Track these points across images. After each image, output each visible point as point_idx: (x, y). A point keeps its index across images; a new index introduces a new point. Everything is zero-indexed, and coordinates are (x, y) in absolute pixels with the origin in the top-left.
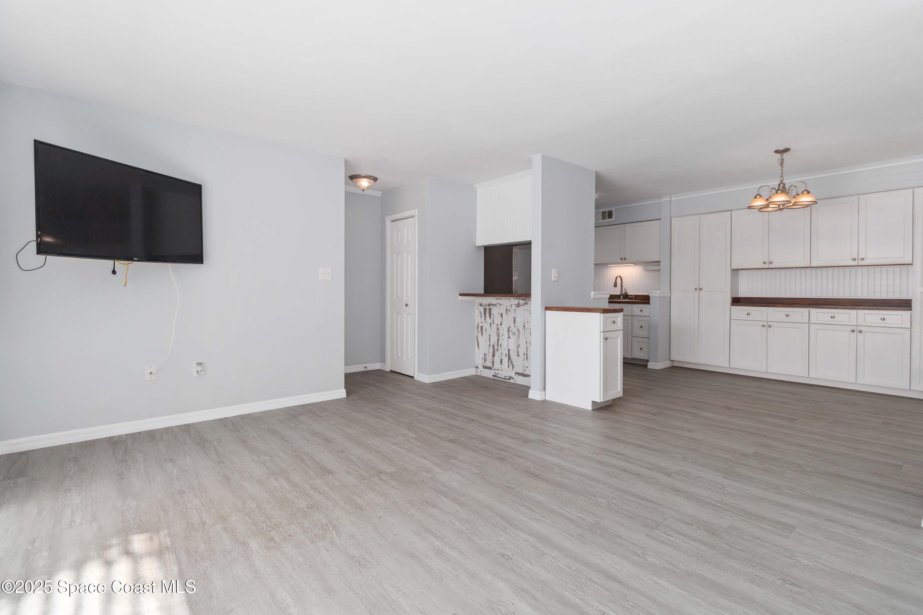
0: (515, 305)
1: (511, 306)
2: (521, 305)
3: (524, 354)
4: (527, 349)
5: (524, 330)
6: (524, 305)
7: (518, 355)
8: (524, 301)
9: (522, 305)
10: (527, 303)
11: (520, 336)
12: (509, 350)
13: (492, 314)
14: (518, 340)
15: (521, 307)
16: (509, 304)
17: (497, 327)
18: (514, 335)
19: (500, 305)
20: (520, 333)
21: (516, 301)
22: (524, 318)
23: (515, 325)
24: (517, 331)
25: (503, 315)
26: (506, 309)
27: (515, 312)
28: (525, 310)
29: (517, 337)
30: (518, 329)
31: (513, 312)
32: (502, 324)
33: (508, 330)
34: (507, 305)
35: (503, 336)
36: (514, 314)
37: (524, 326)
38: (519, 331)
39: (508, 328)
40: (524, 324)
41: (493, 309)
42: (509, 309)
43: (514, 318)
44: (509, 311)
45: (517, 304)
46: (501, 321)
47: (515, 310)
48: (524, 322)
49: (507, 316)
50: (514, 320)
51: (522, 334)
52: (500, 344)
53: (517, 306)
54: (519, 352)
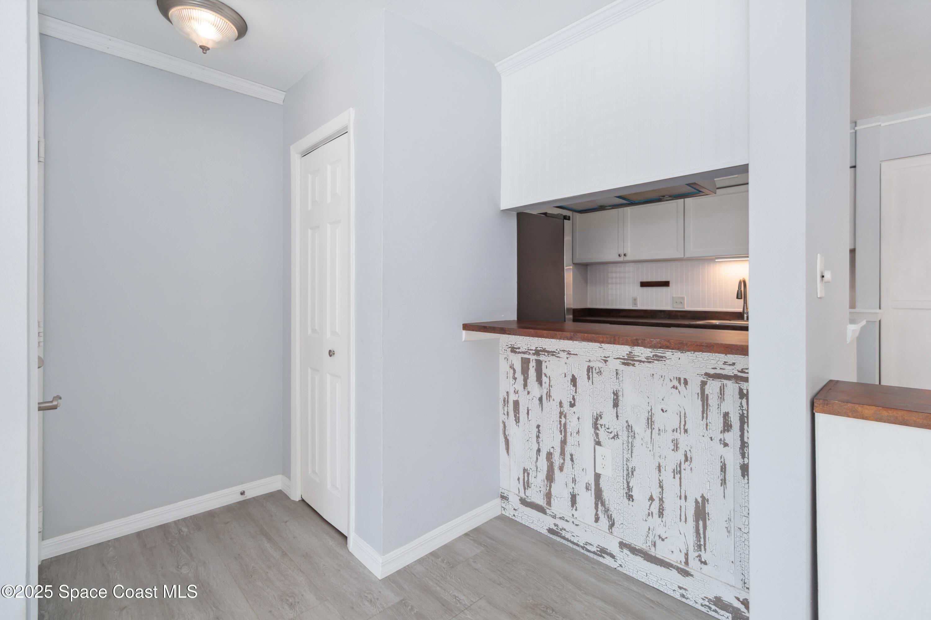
0: (618, 358)
2: (640, 361)
3: (652, 498)
4: (661, 487)
5: (649, 431)
7: (630, 497)
11: (635, 444)
12: (598, 476)
13: (544, 374)
14: (629, 454)
15: (638, 366)
16: (598, 356)
17: (561, 409)
18: (615, 438)
19: (569, 355)
20: (636, 438)
21: (623, 348)
22: (648, 397)
23: (618, 412)
24: (625, 429)
25: (577, 381)
26: (590, 366)
27: (617, 377)
28: (653, 375)
29: (627, 447)
30: (629, 426)
31: (610, 377)
32: (576, 405)
33: (594, 422)
34: (591, 356)
35: (578, 434)
36: (616, 384)
37: (648, 419)
38: (632, 431)
39: (594, 416)
40: (649, 414)
41: (548, 362)
42: (599, 367)
43: (616, 394)
44: (598, 373)
45: (625, 358)
46: (573, 396)
47: (618, 371)
48: (651, 410)
49: (592, 385)
50: (615, 397)
51: (642, 440)
52: (570, 455)
53: (623, 361)
54: (632, 489)
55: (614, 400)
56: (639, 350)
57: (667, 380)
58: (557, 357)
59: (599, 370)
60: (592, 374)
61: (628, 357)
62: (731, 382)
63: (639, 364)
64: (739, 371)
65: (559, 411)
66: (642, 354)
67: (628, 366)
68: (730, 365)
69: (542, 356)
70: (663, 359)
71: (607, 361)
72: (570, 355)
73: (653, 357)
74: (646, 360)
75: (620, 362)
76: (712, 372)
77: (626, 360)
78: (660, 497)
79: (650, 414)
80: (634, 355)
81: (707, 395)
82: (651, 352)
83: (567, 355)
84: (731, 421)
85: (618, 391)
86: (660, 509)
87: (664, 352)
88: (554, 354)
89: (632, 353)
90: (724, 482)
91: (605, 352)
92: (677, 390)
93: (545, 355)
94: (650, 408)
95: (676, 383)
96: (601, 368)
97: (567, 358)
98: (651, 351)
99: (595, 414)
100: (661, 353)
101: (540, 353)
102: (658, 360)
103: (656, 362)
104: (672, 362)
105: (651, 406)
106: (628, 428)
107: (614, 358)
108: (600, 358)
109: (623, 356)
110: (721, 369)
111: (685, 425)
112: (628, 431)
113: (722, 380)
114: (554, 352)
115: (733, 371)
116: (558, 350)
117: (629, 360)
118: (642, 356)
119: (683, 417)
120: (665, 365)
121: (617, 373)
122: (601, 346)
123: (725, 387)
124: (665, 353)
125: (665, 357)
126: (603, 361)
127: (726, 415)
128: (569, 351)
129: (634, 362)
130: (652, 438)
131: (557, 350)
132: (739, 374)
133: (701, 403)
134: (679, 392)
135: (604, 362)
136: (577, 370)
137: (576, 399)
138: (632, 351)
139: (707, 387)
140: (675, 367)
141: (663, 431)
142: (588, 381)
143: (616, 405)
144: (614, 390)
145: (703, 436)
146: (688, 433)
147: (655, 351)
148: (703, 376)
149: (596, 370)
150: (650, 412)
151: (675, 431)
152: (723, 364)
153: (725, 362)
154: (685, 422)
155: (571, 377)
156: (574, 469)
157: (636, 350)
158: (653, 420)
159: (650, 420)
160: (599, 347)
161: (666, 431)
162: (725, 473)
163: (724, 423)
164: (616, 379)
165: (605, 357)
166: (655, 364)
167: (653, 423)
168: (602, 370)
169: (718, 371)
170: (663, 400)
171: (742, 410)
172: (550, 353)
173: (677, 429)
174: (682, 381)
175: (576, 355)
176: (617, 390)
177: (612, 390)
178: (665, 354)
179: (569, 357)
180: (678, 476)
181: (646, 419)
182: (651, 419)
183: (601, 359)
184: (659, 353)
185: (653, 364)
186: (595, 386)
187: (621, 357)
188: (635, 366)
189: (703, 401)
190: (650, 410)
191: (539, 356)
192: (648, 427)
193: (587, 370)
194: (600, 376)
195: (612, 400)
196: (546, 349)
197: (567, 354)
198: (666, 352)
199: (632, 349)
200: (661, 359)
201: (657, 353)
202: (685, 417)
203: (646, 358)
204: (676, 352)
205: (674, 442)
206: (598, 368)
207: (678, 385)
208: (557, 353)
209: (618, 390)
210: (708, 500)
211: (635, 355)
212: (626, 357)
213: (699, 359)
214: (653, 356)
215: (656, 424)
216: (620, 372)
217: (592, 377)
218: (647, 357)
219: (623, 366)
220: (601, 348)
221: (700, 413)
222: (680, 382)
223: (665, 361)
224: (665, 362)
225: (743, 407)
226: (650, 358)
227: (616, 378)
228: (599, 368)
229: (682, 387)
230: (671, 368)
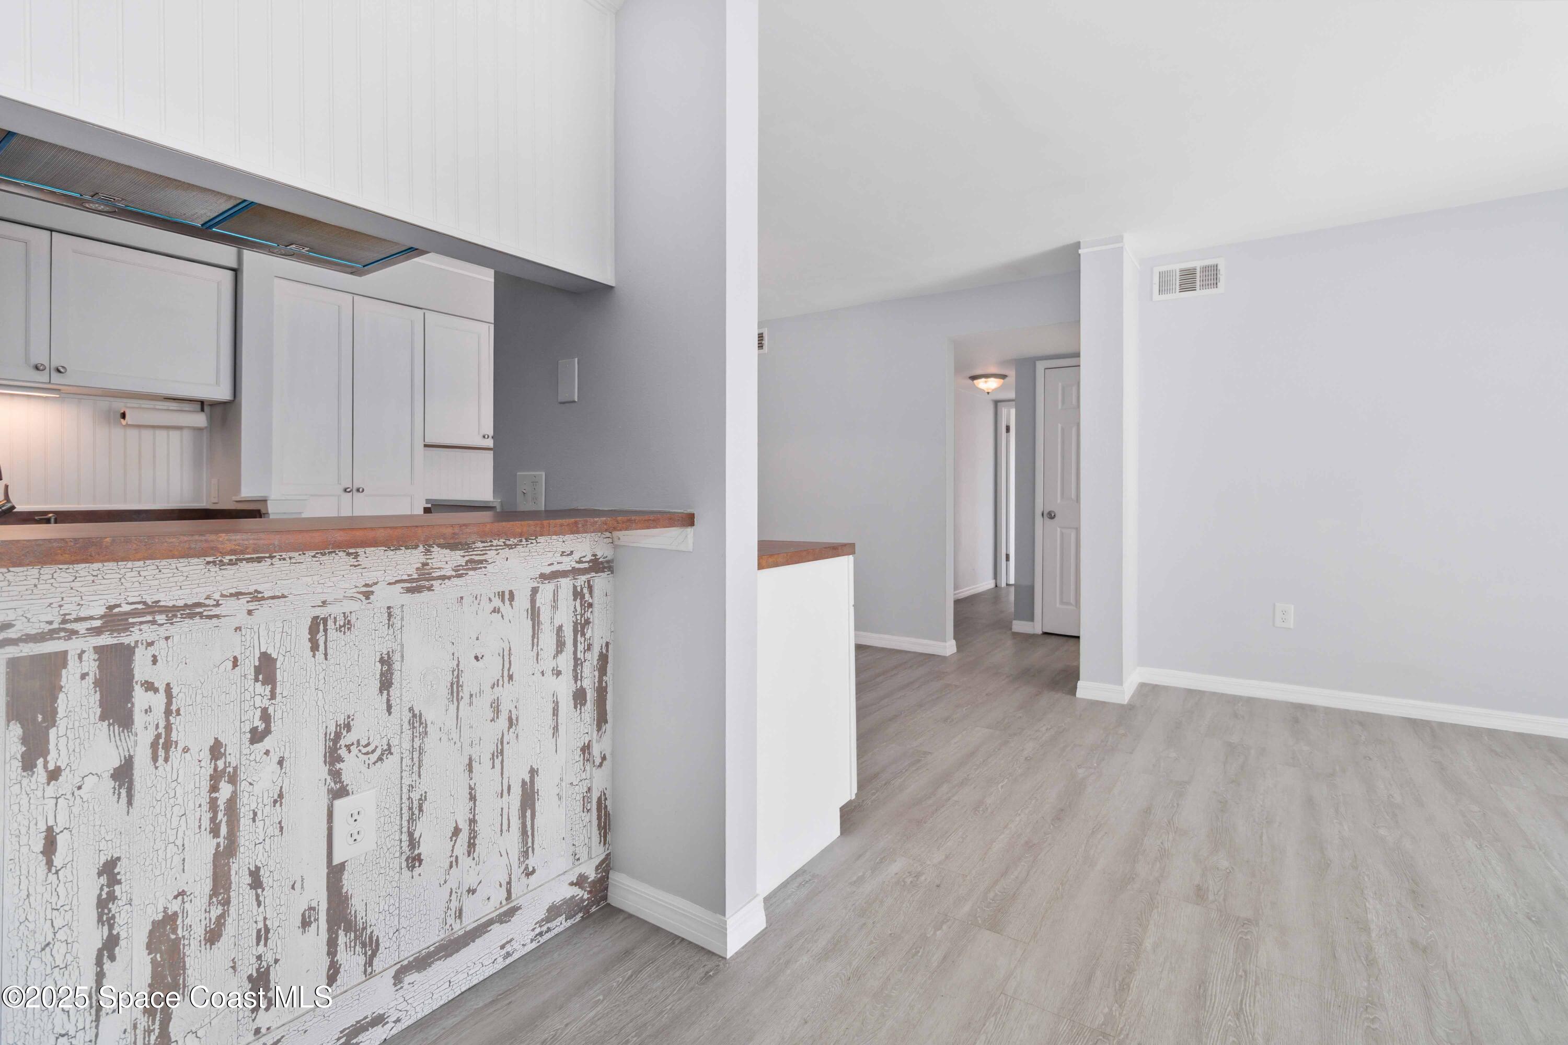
0: (397, 582)
1: (367, 595)
2: (443, 578)
3: (457, 831)
4: (473, 798)
5: (453, 708)
6: (460, 576)
7: (415, 861)
8: (462, 553)
9: (449, 578)
10: (481, 562)
11: (426, 747)
12: (335, 873)
13: (142, 685)
14: (414, 774)
15: (438, 589)
16: (347, 586)
17: (216, 765)
18: (384, 757)
19: (257, 603)
20: (429, 733)
21: (408, 558)
22: (453, 643)
23: (391, 698)
24: (406, 726)
25: (278, 666)
26: (318, 617)
27: (389, 623)
28: (462, 598)
29: (409, 762)
30: (414, 716)
31: (374, 628)
32: (272, 729)
33: (329, 747)
34: (329, 590)
35: (278, 804)
36: (387, 639)
37: (452, 684)
38: (421, 723)
39: (330, 734)
40: (453, 675)
41: (163, 642)
42: (344, 613)
43: (387, 661)
44: (341, 627)
45: (413, 577)
46: (265, 711)
47: (392, 610)
48: (458, 665)
49: (325, 661)
50: (384, 669)
51: (441, 730)
52: (250, 875)
53: (409, 585)
54: (419, 842)
55: (382, 674)
56: (441, 556)
57: (485, 600)
58: (210, 617)
59: (345, 619)
60: (326, 635)
61: (419, 576)
62: (569, 579)
63: (440, 584)
64: (577, 562)
65: (211, 771)
66: (447, 563)
67: (419, 592)
68: (568, 555)
69: (140, 630)
70: (482, 566)
71: (372, 592)
72: (261, 602)
73: (466, 564)
74: (454, 573)
75: (402, 588)
76: (547, 570)
77: (415, 582)
78: (471, 817)
79: (456, 673)
80: (432, 568)
81: (539, 607)
82: (464, 556)
83: (250, 604)
84: (564, 636)
85: (391, 653)
86: (470, 839)
87: (484, 552)
88: (198, 610)
89: (427, 564)
90: (556, 729)
91: (366, 574)
92: (500, 614)
93: (154, 622)
94: (457, 662)
95: (497, 602)
96: (351, 612)
97: (250, 612)
98: (464, 554)
99: (332, 728)
100: (480, 555)
101: (131, 620)
102: (475, 569)
103: (471, 573)
104: (496, 567)
105: (458, 658)
106: (413, 721)
107: (390, 584)
108: (355, 590)
109: (409, 575)
110: (558, 563)
111: (509, 670)
112: (414, 727)
113: (559, 580)
114: (198, 605)
115: (572, 563)
116: (217, 596)
117: (420, 581)
118: (447, 566)
119: (506, 656)
120: (485, 575)
121: (390, 615)
122: (357, 561)
123: (559, 590)
124: (486, 554)
125: (486, 561)
126: (361, 596)
127: (560, 628)
128: (256, 591)
129: (432, 582)
130: (459, 717)
131: (208, 598)
132: (578, 566)
133: (531, 623)
134: (502, 616)
135: (363, 598)
136: (278, 636)
137: (272, 714)
138: (429, 561)
139: (538, 596)
140: (501, 575)
141: (478, 695)
142: (314, 656)
143: (386, 684)
144: (381, 655)
145: (533, 674)
146: (514, 680)
147: (471, 553)
148: (537, 579)
149: (335, 623)
150: (457, 671)
151: (496, 686)
152: (561, 556)
153: (563, 552)
154: (510, 662)
155: (257, 659)
156: (262, 907)
157: (435, 556)
158: (461, 683)
159: (455, 686)
160: (351, 566)
161: (481, 692)
162: (557, 716)
163: (557, 641)
164: (388, 628)
165: (366, 585)
166: (470, 577)
167: (460, 688)
168: (353, 618)
169: (556, 568)
170: (477, 639)
171: (576, 615)
172: (178, 611)
173: (498, 680)
174: (507, 596)
175: (284, 596)
176: (389, 652)
177: (378, 654)
178: (485, 556)
179: (257, 607)
180: (498, 762)
181: (449, 685)
182: (458, 682)
183: (358, 592)
184: (476, 555)
185: (467, 577)
186: (332, 661)
187: (405, 577)
188: (433, 590)
189: (533, 620)
190: (455, 667)
191: (126, 630)
192: (452, 701)
193: (310, 628)
194: (348, 633)
195: (378, 676)
196: (161, 604)
197: (248, 602)
198: (488, 552)
199: (428, 557)
200: (479, 566)
201: (473, 557)
202: (510, 655)
203: (453, 570)
204: (501, 549)
205: (494, 705)
206: (342, 615)
207: (501, 604)
208: (208, 606)
209: (391, 651)
210: (537, 772)
211: (434, 567)
212: (415, 576)
213: (533, 554)
214: (467, 562)
215: (465, 688)
216: (396, 611)
217: (325, 643)
218: (455, 567)
219: (409, 595)
220: (355, 566)
221: (530, 639)
222: (503, 601)
223: (485, 567)
224: (486, 570)
225: (576, 611)
226: (461, 568)
227: (387, 626)
228: (344, 616)
229: (505, 609)
230: (495, 578)
